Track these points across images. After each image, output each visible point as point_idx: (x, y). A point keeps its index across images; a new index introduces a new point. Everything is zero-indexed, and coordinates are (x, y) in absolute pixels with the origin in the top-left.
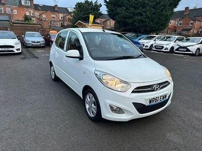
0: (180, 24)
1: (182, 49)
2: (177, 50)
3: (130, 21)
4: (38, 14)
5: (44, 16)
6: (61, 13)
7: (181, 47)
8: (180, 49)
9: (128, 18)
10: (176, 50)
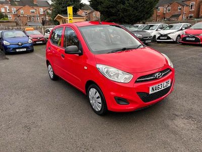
0: (169, 10)
1: (163, 38)
2: (159, 38)
3: (113, 11)
4: (15, 9)
5: (22, 11)
6: (41, 7)
7: (162, 35)
8: (161, 38)
9: (112, 7)
10: (157, 39)
